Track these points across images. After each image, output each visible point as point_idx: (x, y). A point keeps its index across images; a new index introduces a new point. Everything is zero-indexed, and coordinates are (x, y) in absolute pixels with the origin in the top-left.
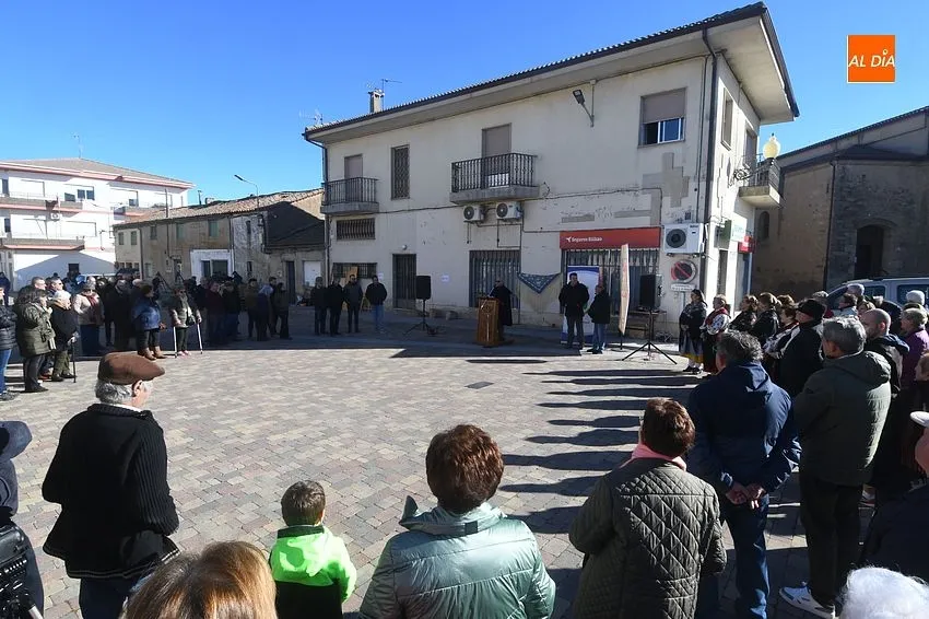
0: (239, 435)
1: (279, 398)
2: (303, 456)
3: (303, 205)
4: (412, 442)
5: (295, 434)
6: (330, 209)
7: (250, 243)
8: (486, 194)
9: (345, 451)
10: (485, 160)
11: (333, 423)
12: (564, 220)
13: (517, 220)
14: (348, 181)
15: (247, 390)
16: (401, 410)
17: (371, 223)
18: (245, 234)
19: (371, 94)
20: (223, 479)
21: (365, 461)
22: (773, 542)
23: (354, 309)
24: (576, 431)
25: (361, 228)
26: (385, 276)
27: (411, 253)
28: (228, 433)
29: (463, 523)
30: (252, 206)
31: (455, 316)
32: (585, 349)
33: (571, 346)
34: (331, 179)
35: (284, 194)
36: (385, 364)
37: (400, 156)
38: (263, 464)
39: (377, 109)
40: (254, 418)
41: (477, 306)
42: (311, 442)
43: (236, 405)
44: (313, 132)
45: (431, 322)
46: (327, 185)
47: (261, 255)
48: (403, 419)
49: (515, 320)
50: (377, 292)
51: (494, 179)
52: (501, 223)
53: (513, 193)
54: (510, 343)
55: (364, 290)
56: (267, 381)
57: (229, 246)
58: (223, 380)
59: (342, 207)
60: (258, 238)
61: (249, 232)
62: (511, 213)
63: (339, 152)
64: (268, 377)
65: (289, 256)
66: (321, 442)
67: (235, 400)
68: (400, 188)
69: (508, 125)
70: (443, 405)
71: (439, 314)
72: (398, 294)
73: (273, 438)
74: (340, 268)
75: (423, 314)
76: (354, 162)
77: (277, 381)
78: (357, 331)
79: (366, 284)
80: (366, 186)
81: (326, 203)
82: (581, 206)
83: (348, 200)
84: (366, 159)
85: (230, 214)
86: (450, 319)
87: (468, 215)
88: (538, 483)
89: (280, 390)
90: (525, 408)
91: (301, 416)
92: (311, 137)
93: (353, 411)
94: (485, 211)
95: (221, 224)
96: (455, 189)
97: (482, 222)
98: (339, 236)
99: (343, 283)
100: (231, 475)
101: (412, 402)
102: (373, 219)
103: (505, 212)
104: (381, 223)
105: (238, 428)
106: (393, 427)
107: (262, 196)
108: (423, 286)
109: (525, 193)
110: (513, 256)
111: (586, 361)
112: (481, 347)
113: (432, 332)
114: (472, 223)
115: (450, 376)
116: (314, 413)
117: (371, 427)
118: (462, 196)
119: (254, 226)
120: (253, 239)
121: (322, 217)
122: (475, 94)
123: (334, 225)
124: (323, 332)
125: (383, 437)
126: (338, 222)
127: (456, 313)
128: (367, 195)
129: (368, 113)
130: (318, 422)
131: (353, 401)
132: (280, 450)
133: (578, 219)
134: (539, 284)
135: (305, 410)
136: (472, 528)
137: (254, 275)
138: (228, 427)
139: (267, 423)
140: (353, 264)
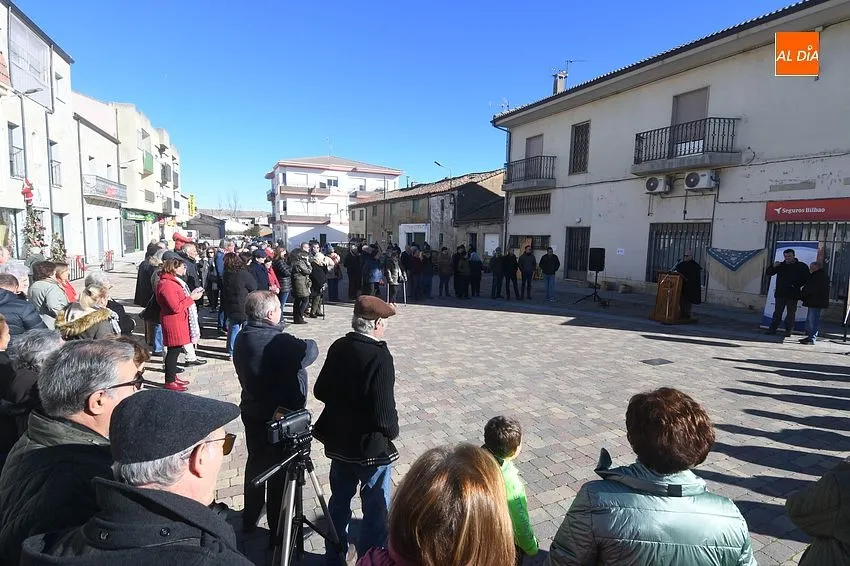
0: (433, 374)
1: (463, 349)
2: (482, 401)
3: (486, 184)
5: (476, 381)
6: (510, 187)
7: (442, 218)
8: (674, 163)
9: (519, 403)
10: (674, 128)
11: (509, 376)
12: (772, 189)
13: (711, 189)
14: (528, 160)
15: (438, 339)
16: (571, 374)
17: (547, 198)
18: (440, 210)
19: (556, 76)
20: (421, 408)
21: (536, 415)
23: (527, 276)
24: (778, 426)
25: (539, 204)
26: (558, 247)
27: (585, 225)
28: (425, 371)
30: (446, 187)
31: (629, 289)
32: (794, 338)
33: (774, 331)
34: (513, 160)
35: (471, 176)
36: (553, 330)
37: (581, 133)
38: (451, 401)
39: (560, 90)
40: (444, 363)
41: (655, 280)
42: (490, 390)
43: (431, 350)
44: (501, 118)
45: (602, 293)
46: (509, 165)
47: (450, 228)
48: (572, 383)
50: (550, 262)
51: (683, 147)
52: (690, 193)
53: (707, 161)
54: (695, 322)
55: (538, 261)
56: (453, 333)
57: (427, 221)
58: (421, 328)
59: (522, 185)
60: (449, 215)
61: (443, 209)
62: (704, 182)
63: (521, 135)
64: (455, 330)
65: (473, 229)
66: (498, 392)
67: (430, 346)
68: (578, 163)
69: (706, 89)
70: (615, 376)
71: (611, 287)
72: (570, 266)
73: (459, 381)
74: (516, 240)
75: (595, 286)
76: (533, 142)
77: (462, 334)
78: (529, 297)
79: (539, 255)
80: (545, 163)
81: (507, 181)
82: (798, 172)
83: (527, 178)
84: (546, 139)
85: (429, 195)
86: (623, 292)
87: (651, 187)
88: (727, 474)
89: (463, 342)
90: (712, 392)
91: (481, 366)
92: (497, 123)
93: (525, 370)
94: (671, 182)
95: (422, 202)
96: (637, 161)
97: (667, 193)
98: (517, 212)
99: (518, 253)
100: (428, 406)
101: (582, 369)
102: (549, 195)
103: (697, 181)
104: (557, 198)
105: (432, 369)
106: (563, 388)
107: (454, 179)
108: (598, 258)
109: (723, 160)
110: (704, 229)
111: (791, 349)
112: (659, 324)
113: (604, 304)
114: (655, 194)
115: (623, 348)
116: (491, 366)
117: (542, 385)
118: (645, 167)
119: (447, 204)
120: (445, 215)
121: (503, 194)
122: (667, 61)
123: (513, 201)
124: (499, 296)
125: (554, 396)
126: (517, 199)
127: (630, 287)
128: (545, 172)
129: (551, 95)
130: (495, 373)
131: (525, 360)
132: (465, 393)
133: (793, 187)
134: (735, 261)
135: (484, 362)
137: (444, 245)
138: (424, 366)
139: (454, 368)
140: (528, 237)
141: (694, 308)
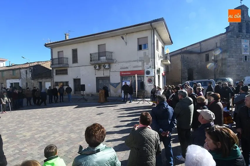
0: (25, 136)
1: (38, 123)
2: (47, 140)
3: (44, 65)
4: (81, 132)
5: (44, 134)
6: (53, 66)
7: (27, 77)
8: (100, 62)
9: (60, 137)
10: (99, 53)
11: (56, 129)
12: (121, 68)
13: (109, 69)
14: (59, 58)
15: (27, 122)
16: (77, 123)
17: (67, 70)
18: (25, 74)
19: (66, 34)
20: (20, 151)
21: (66, 139)
22: (173, 145)
23: (62, 95)
24: (126, 123)
25: (64, 72)
26: (71, 85)
27: (79, 78)
28: (21, 136)
29: (96, 150)
30: (28, 66)
31: (92, 95)
32: (128, 102)
33: (124, 101)
34: (53, 58)
35: (38, 62)
36: (72, 110)
37: (75, 52)
38: (33, 144)
39: (67, 38)
40: (29, 130)
41: (99, 92)
42: (49, 136)
43: (23, 127)
44: (47, 44)
45: (85, 97)
46: (52, 60)
47: (30, 81)
48: (77, 126)
49: (109, 95)
51: (102, 58)
52: (104, 69)
53: (107, 62)
54: (109, 102)
55: (65, 89)
56: (34, 119)
57: (20, 78)
58: (18, 120)
59: (57, 66)
60: (30, 75)
61: (27, 73)
62: (107, 67)
63: (56, 50)
64: (34, 117)
65: (40, 81)
66: (52, 135)
67: (23, 125)
68: (75, 60)
69: (105, 44)
70: (90, 120)
71: (88, 95)
72: (76, 90)
73: (36, 136)
74: (57, 84)
75: (83, 95)
76: (60, 53)
77: (37, 119)
78: (63, 101)
79: (65, 87)
80: (65, 60)
81: (52, 65)
82: (126, 65)
83: (59, 64)
84: (64, 52)
85: (20, 69)
86: (91, 96)
87: (95, 67)
88: (117, 138)
89: (38, 121)
90: (113, 119)
91: (45, 128)
92: (47, 46)
93: (62, 125)
94: (100, 67)
95: (17, 71)
96: (91, 61)
97: (99, 69)
98: (56, 74)
100: (23, 149)
101: (80, 121)
103: (105, 67)
104: (69, 70)
105: (24, 134)
106: (75, 128)
107: (31, 63)
108: (83, 87)
109: (110, 62)
110: (108, 78)
111: (128, 105)
112: (100, 103)
113: (86, 100)
114: (96, 69)
115: (92, 112)
116: (49, 127)
117: (68, 129)
118: (93, 62)
119: (28, 72)
120: (28, 76)
121: (51, 69)
122: (95, 36)
123: (55, 71)
124: (52, 102)
125: (72, 131)
127: (93, 94)
128: (65, 62)
130: (50, 130)
131: (62, 122)
132: (39, 139)
133: (124, 68)
134: (115, 85)
135: (46, 126)
136: (98, 151)
137: (28, 87)
138: (21, 134)
139: (34, 132)
140: (61, 82)
141: (108, 98)
